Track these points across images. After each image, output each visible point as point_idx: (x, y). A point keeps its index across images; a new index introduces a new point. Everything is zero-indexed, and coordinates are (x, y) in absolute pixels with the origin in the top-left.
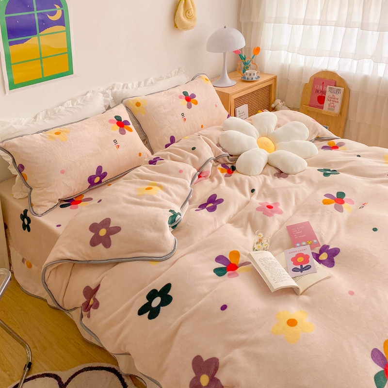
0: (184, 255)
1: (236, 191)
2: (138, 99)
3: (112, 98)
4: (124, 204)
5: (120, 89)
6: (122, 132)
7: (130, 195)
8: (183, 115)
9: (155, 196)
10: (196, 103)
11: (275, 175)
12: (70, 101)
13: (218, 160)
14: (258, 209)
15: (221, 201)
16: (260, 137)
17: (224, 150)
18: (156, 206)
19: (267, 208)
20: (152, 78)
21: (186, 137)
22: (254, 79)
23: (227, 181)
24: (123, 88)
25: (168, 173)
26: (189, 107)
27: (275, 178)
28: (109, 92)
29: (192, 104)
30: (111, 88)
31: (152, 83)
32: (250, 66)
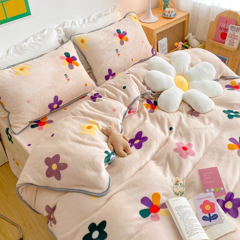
0: (117, 192)
2: (82, 36)
3: (64, 34)
4: (70, 142)
5: (70, 26)
6: (71, 67)
7: (75, 133)
8: (117, 50)
10: (127, 40)
11: (188, 113)
12: (32, 38)
13: (144, 96)
14: (175, 150)
15: (145, 139)
16: (177, 75)
17: (148, 88)
18: (94, 145)
19: (183, 150)
22: (172, 16)
23: (150, 116)
24: (72, 25)
26: (122, 43)
27: (188, 116)
28: (61, 29)
29: (124, 41)
30: (62, 25)
31: (94, 19)
32: (169, 3)
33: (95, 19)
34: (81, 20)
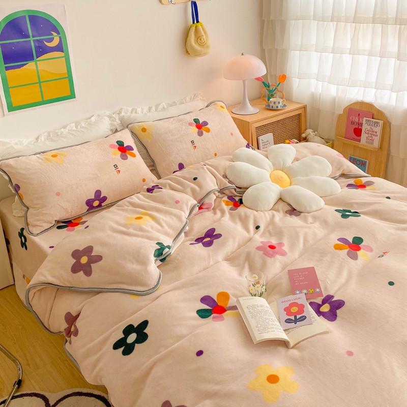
0: (168, 291)
1: (239, 227)
2: (144, 125)
3: (120, 122)
4: (110, 233)
5: (129, 113)
6: (124, 158)
7: (117, 223)
8: (192, 142)
9: (144, 227)
10: (208, 131)
11: (286, 212)
12: (74, 124)
13: (224, 192)
14: (258, 248)
15: (219, 236)
16: (274, 170)
17: (230, 182)
18: (143, 237)
19: (269, 249)
20: (164, 103)
21: (191, 166)
22: (279, 108)
23: (231, 215)
24: (132, 113)
25: (163, 203)
26: (200, 134)
27: (286, 216)
28: (116, 116)
29: (204, 132)
30: (118, 112)
31: (164, 108)
32: (275, 93)
33: (166, 107)
34: (146, 109)
